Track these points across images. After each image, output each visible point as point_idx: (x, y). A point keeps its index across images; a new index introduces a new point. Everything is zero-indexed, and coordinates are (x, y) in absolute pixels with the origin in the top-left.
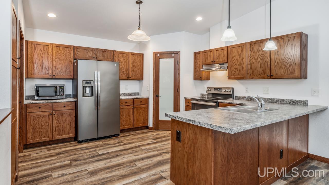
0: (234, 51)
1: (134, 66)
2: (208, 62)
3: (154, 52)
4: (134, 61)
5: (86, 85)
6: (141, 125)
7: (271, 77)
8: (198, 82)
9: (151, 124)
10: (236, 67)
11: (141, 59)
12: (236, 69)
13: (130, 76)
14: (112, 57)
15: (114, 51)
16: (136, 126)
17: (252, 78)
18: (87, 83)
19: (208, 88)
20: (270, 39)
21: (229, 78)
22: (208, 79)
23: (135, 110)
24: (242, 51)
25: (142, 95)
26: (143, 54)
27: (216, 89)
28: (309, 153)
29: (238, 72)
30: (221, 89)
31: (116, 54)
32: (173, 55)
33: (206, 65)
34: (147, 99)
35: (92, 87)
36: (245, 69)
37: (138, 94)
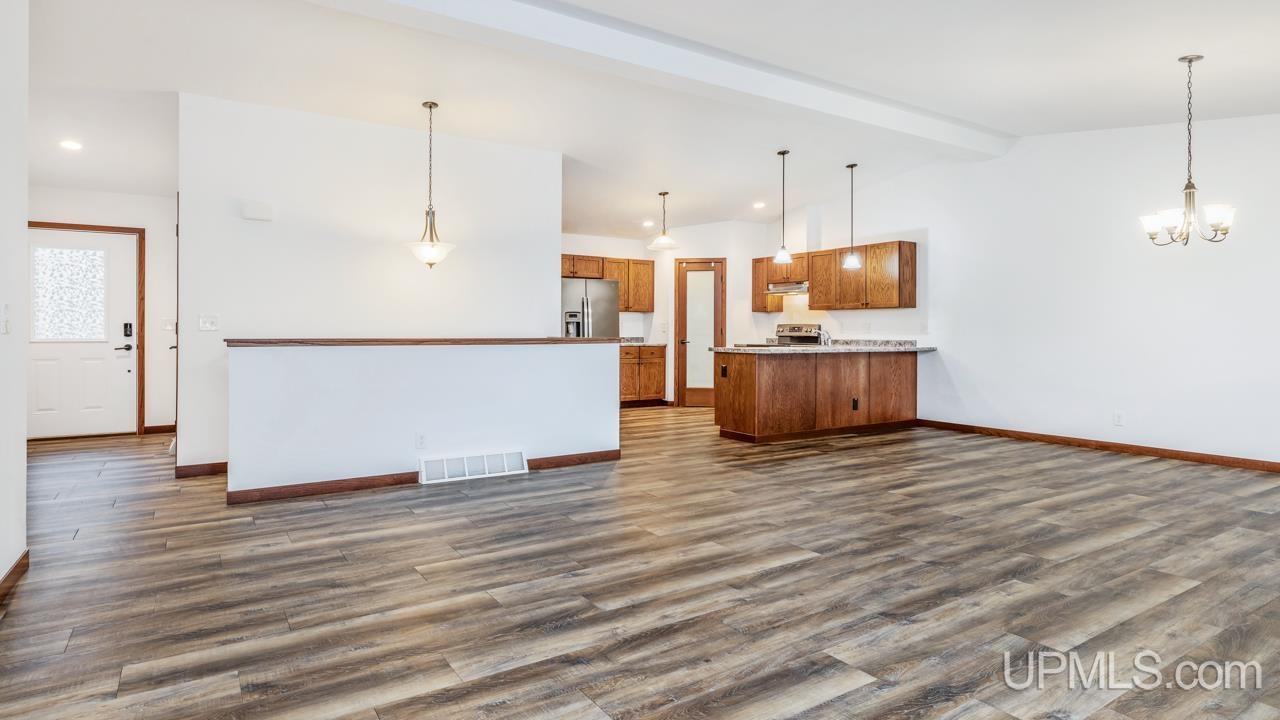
0: (819, 262)
1: (637, 285)
2: (778, 278)
3: (676, 260)
4: (637, 275)
5: (570, 320)
6: (652, 396)
7: (866, 306)
8: (761, 315)
9: (670, 396)
10: (822, 288)
11: (650, 270)
12: (820, 292)
13: (631, 305)
14: (601, 270)
15: (603, 259)
16: (643, 398)
17: (843, 309)
18: (571, 316)
19: (779, 326)
20: (852, 250)
21: (811, 307)
22: (779, 309)
23: (642, 368)
24: (829, 262)
25: (653, 340)
26: (653, 262)
27: (793, 329)
28: (918, 417)
29: (823, 298)
30: (800, 329)
31: (606, 264)
32: (713, 264)
33: (775, 283)
34: (662, 349)
35: (578, 324)
36: (833, 292)
37: (642, 339)
